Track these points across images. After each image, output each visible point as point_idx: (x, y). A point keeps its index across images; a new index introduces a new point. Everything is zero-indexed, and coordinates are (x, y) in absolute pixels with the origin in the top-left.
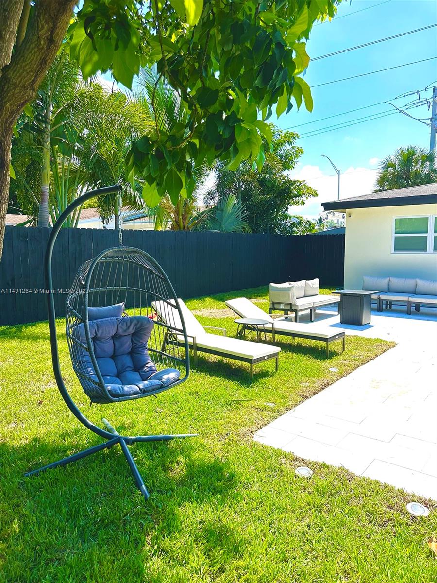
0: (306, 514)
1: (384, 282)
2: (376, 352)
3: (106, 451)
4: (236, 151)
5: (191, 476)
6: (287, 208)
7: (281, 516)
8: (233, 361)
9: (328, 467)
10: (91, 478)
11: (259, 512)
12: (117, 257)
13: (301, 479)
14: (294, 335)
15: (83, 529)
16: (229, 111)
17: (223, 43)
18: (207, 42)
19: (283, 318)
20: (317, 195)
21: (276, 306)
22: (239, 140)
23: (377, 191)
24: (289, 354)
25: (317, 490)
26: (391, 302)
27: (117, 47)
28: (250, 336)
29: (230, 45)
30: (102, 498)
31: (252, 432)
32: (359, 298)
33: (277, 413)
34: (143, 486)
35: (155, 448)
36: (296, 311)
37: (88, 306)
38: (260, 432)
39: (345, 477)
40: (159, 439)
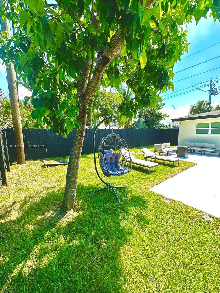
0: (168, 214)
1: (192, 144)
2: (190, 166)
3: (108, 189)
4: (150, 104)
5: (132, 199)
6: (159, 121)
7: (160, 214)
8: (143, 167)
9: (175, 201)
10: (105, 196)
11: (153, 212)
12: (111, 136)
13: (166, 203)
14: (162, 160)
15: (103, 210)
16: (147, 93)
17: (146, 73)
18: (141, 74)
19: (158, 155)
20: (169, 117)
21: (156, 151)
22: (151, 101)
23: (189, 115)
24: (161, 165)
25: (172, 207)
26: (195, 150)
27: (115, 78)
28: (148, 160)
29: (148, 73)
30: (108, 202)
31: (150, 188)
32: (184, 149)
33: (157, 183)
34: (119, 200)
35: (121, 190)
36: (163, 153)
37: (105, 150)
38: (152, 188)
39: (181, 204)
40: (122, 188)
